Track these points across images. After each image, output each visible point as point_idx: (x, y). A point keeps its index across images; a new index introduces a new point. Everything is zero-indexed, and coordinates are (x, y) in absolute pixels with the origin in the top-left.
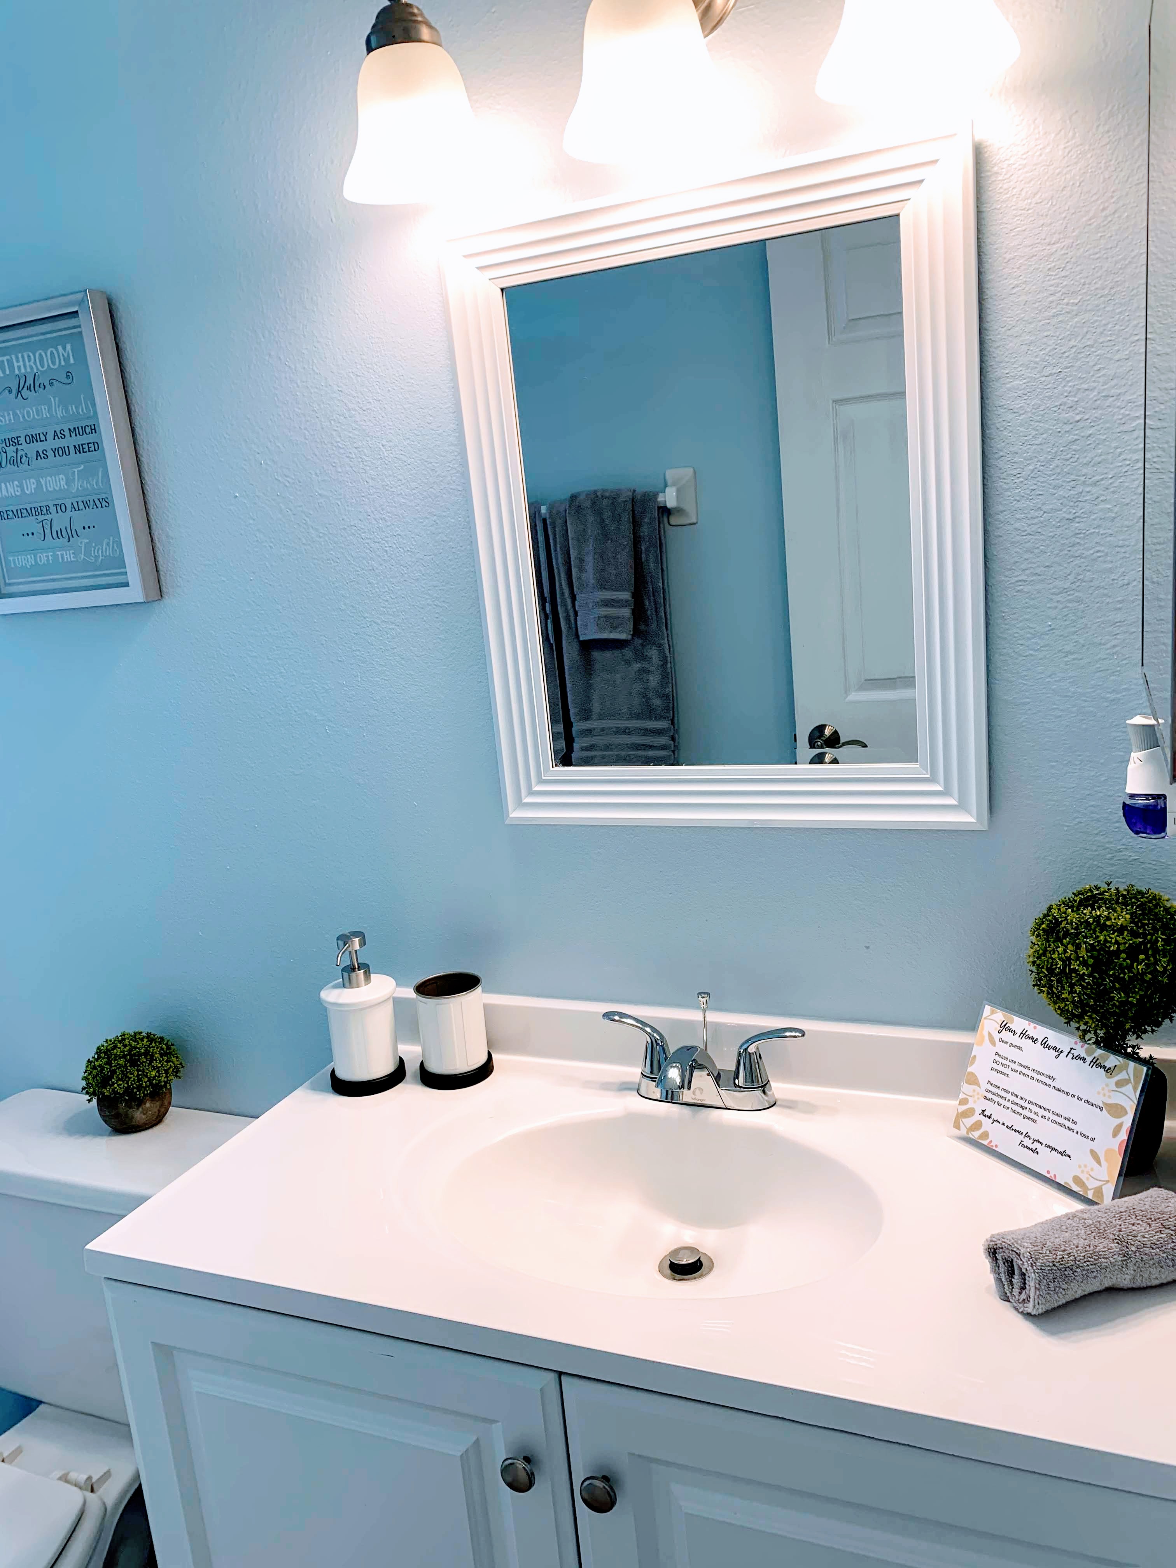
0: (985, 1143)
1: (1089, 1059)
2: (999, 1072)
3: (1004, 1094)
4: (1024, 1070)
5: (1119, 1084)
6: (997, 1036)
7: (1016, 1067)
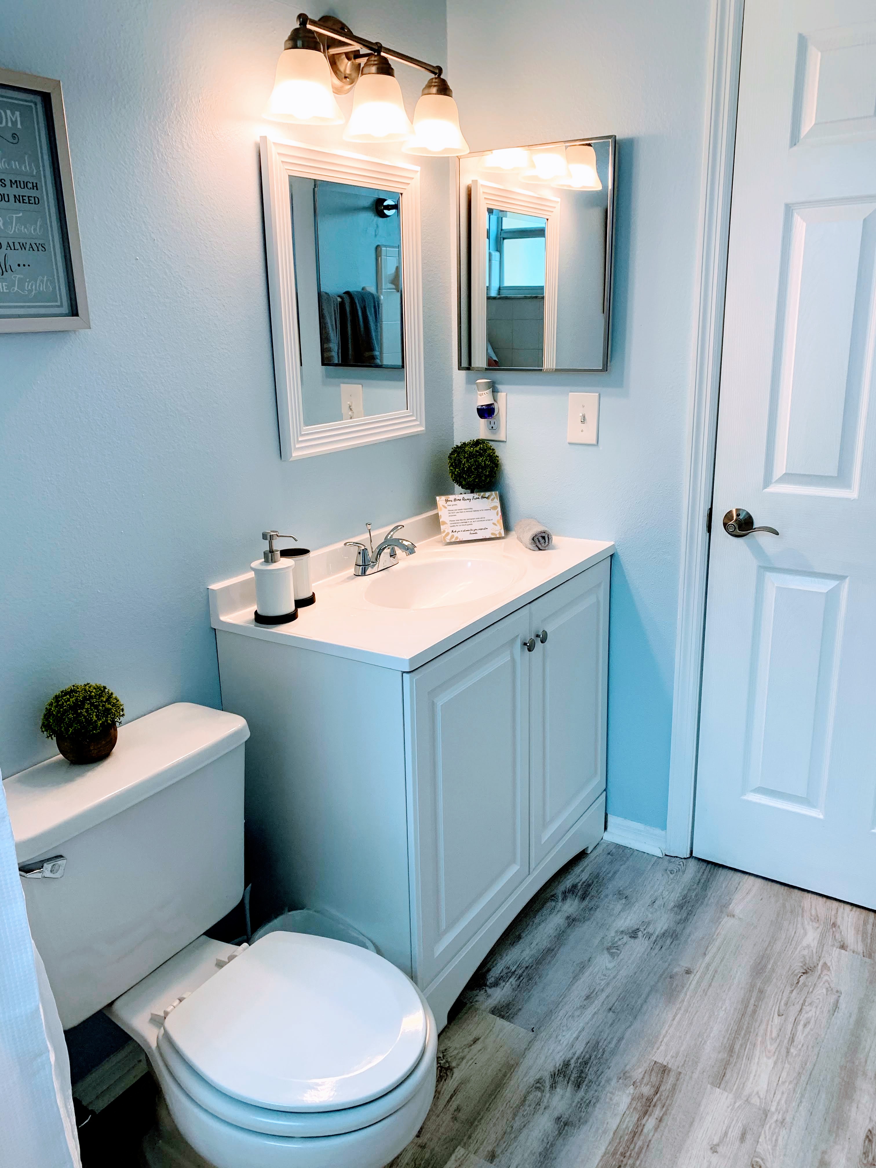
0: (458, 540)
1: (480, 497)
2: (452, 516)
3: (458, 522)
4: (461, 511)
5: (492, 500)
6: (446, 505)
7: (457, 511)
